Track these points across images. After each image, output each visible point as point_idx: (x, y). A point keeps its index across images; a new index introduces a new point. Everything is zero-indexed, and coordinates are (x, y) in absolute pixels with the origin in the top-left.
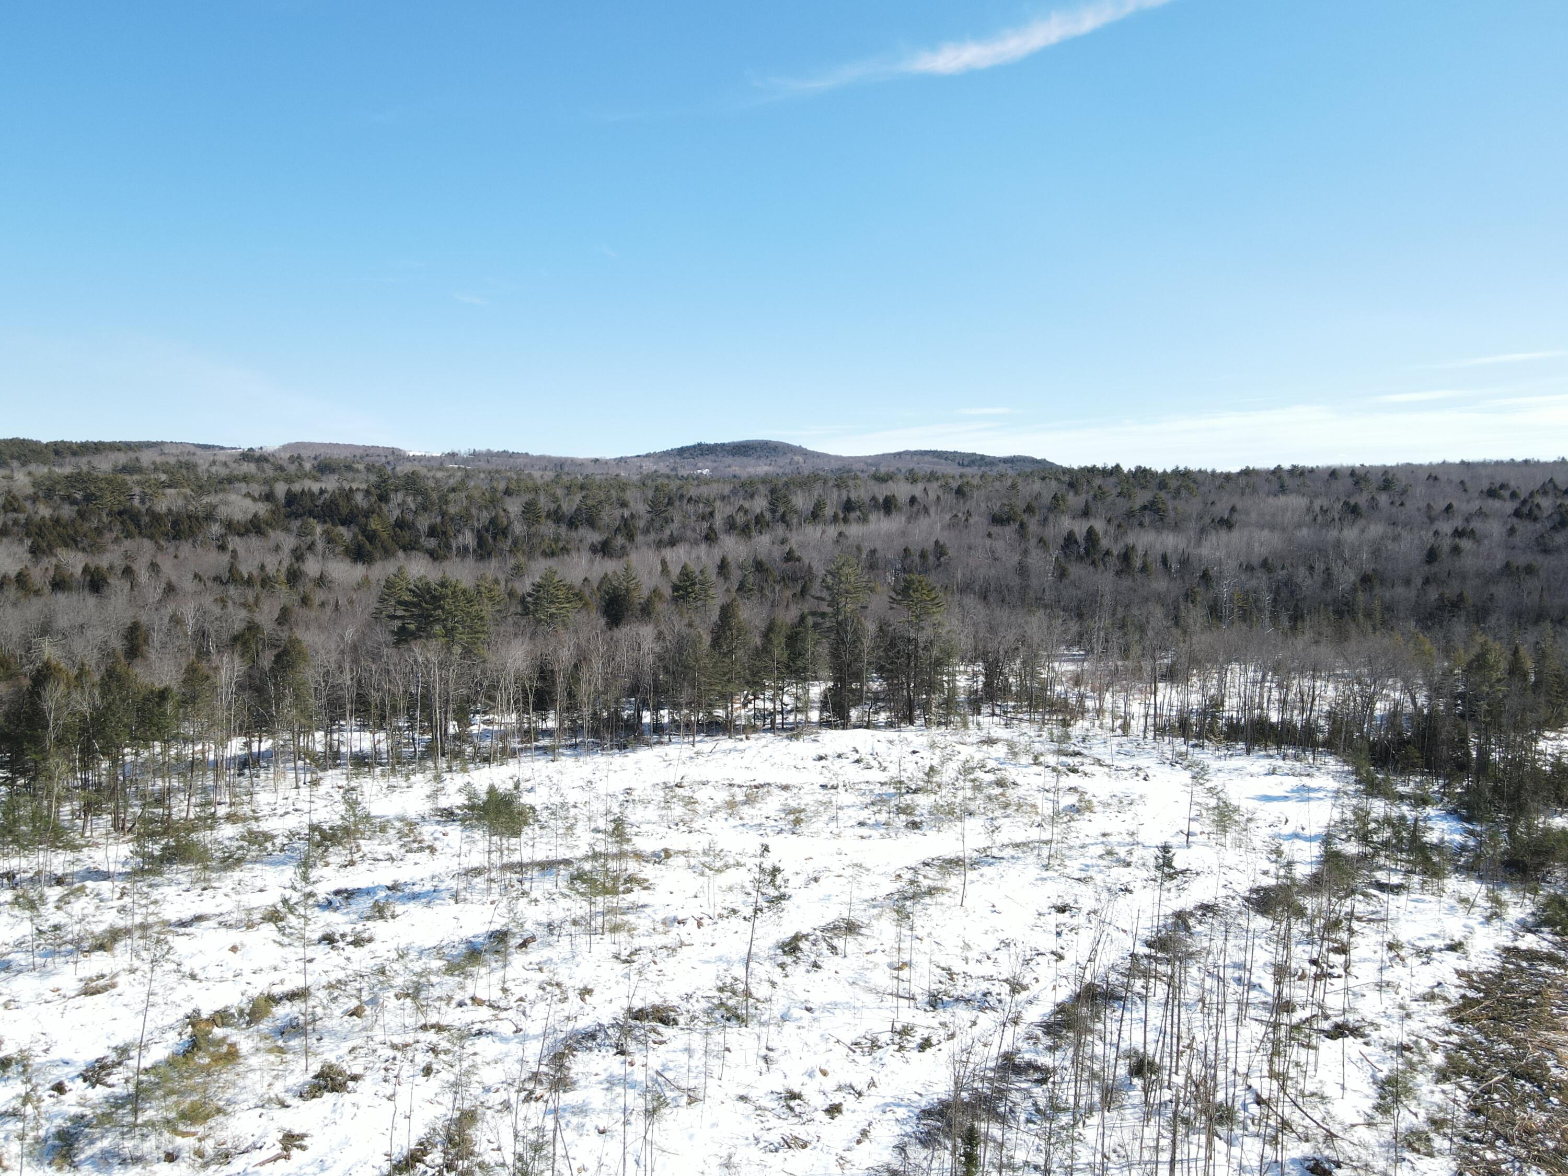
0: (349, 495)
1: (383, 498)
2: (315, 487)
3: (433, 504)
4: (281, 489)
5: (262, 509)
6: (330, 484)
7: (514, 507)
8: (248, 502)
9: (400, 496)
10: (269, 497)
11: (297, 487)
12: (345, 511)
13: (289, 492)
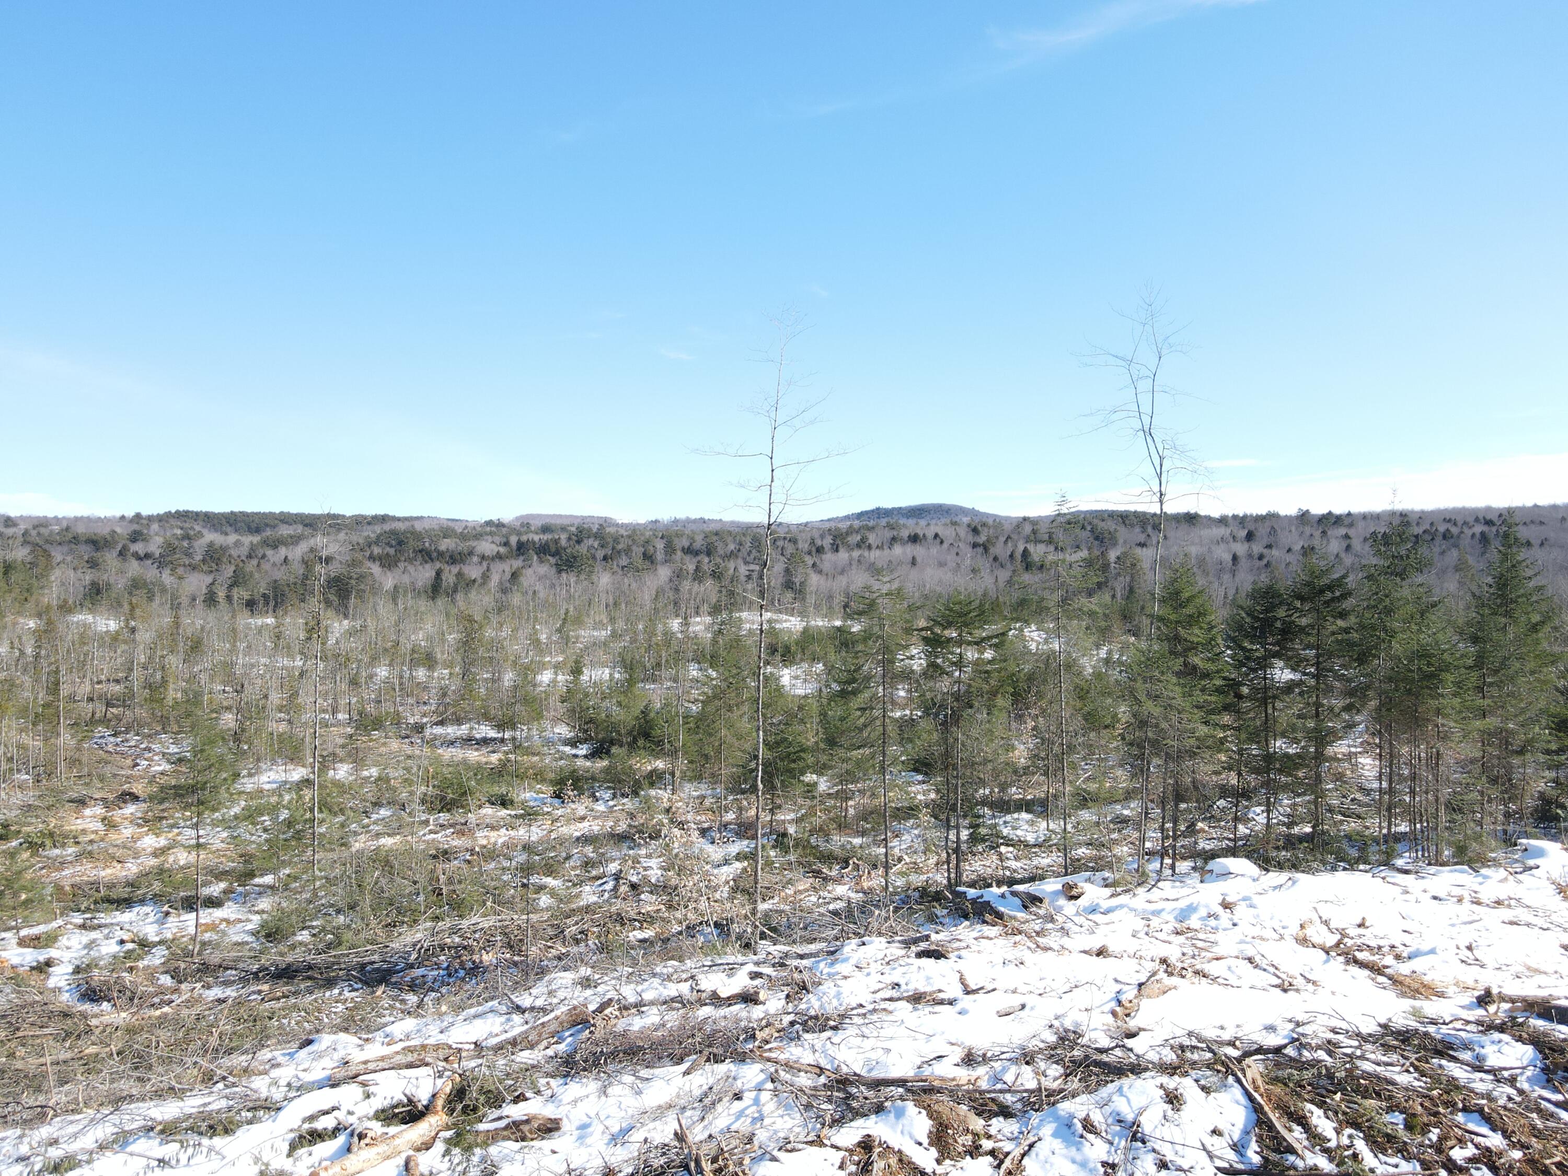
0: (556, 541)
1: (579, 542)
2: (536, 538)
3: (608, 543)
4: (514, 540)
5: (502, 550)
6: (546, 537)
7: (660, 545)
8: (494, 546)
9: (590, 541)
10: (506, 544)
11: (524, 538)
12: (553, 550)
13: (519, 542)
